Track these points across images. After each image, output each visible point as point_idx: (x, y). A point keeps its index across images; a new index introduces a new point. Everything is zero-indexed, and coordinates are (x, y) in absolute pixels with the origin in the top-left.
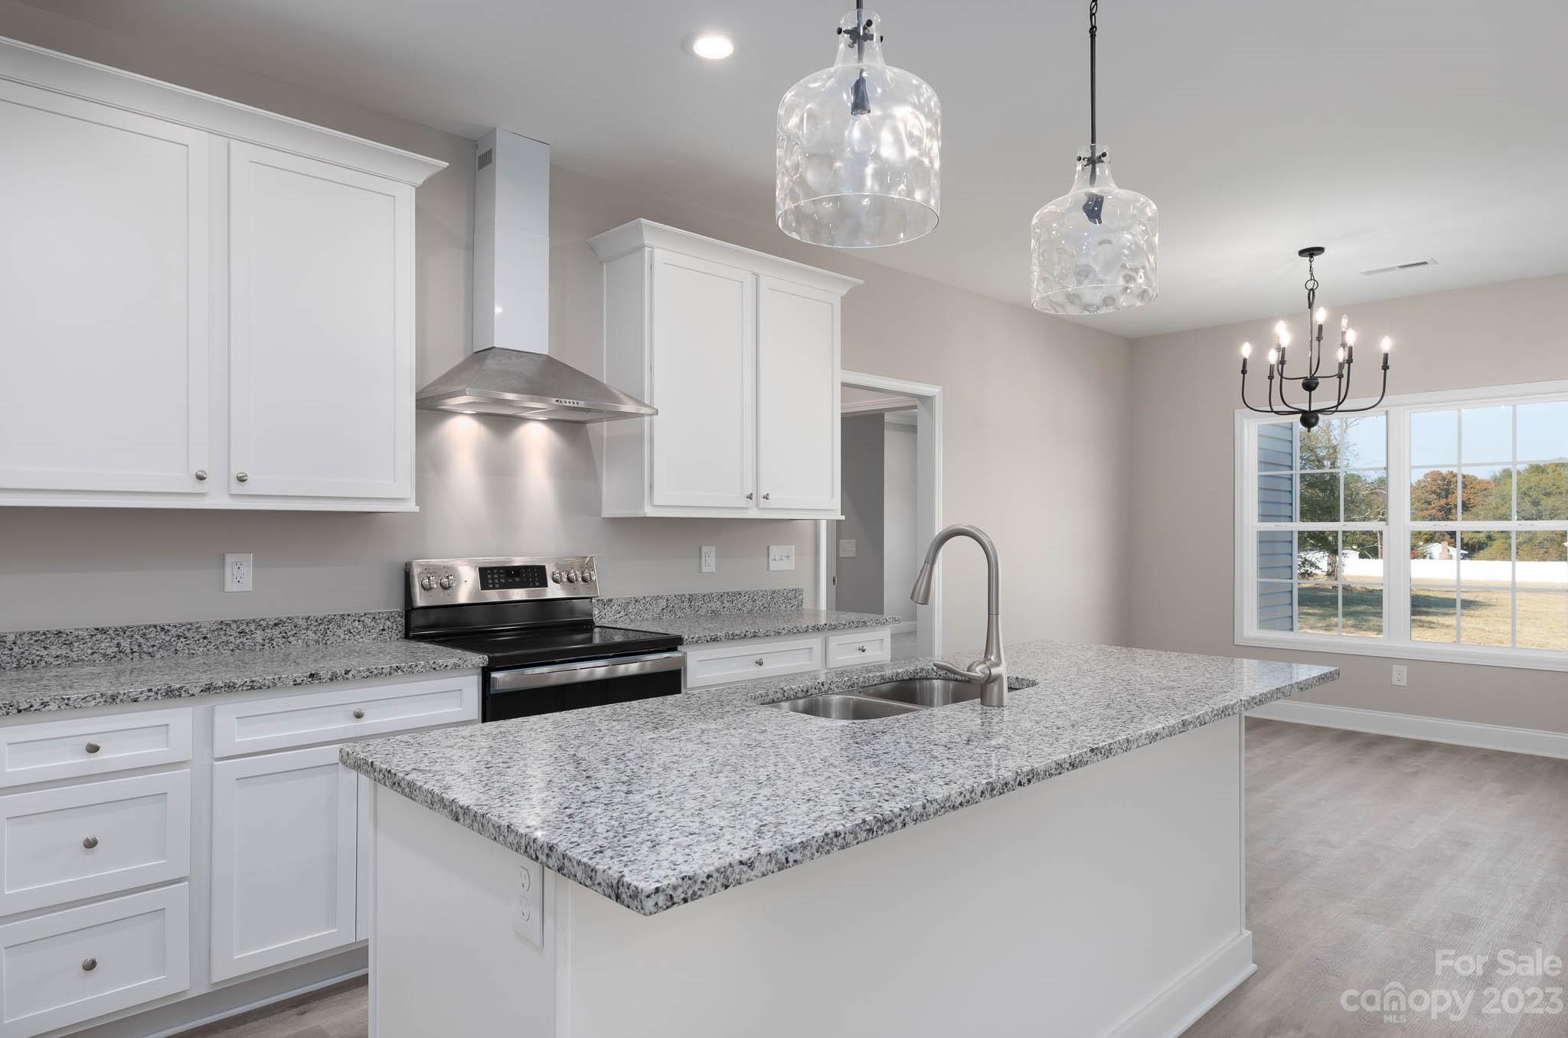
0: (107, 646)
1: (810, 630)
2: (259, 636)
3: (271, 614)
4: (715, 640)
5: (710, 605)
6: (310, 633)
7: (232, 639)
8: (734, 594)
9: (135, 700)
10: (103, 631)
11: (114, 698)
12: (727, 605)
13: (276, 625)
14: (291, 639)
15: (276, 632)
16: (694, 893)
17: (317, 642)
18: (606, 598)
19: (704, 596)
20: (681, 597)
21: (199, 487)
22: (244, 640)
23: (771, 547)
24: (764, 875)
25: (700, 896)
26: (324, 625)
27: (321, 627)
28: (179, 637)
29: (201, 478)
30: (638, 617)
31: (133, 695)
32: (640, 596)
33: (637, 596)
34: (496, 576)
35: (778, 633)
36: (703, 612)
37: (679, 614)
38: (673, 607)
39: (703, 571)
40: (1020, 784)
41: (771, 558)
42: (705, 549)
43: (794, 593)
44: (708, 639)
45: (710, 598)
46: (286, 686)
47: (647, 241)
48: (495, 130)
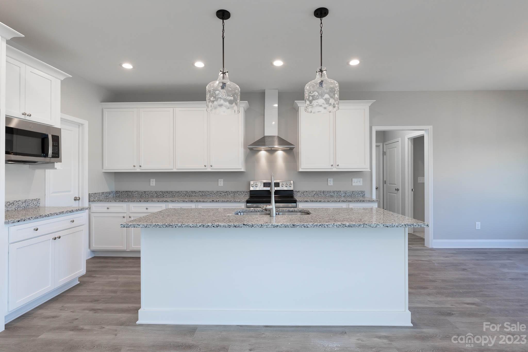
0: (201, 194)
1: (341, 202)
2: (223, 194)
3: (225, 190)
5: (330, 194)
6: (232, 194)
7: (219, 194)
8: (338, 191)
9: (187, 202)
10: (200, 191)
11: (184, 201)
12: (336, 194)
14: (229, 195)
15: (226, 193)
17: (233, 196)
18: (298, 191)
19: (328, 191)
21: (205, 168)
22: (221, 194)
23: (353, 179)
27: (234, 193)
28: (211, 193)
29: (205, 166)
30: (307, 196)
31: (186, 201)
33: (306, 191)
36: (328, 195)
38: (318, 194)
39: (328, 185)
41: (353, 182)
42: (329, 179)
43: (361, 192)
44: (305, 201)
45: (330, 192)
46: (209, 202)
47: (299, 106)
48: (265, 90)
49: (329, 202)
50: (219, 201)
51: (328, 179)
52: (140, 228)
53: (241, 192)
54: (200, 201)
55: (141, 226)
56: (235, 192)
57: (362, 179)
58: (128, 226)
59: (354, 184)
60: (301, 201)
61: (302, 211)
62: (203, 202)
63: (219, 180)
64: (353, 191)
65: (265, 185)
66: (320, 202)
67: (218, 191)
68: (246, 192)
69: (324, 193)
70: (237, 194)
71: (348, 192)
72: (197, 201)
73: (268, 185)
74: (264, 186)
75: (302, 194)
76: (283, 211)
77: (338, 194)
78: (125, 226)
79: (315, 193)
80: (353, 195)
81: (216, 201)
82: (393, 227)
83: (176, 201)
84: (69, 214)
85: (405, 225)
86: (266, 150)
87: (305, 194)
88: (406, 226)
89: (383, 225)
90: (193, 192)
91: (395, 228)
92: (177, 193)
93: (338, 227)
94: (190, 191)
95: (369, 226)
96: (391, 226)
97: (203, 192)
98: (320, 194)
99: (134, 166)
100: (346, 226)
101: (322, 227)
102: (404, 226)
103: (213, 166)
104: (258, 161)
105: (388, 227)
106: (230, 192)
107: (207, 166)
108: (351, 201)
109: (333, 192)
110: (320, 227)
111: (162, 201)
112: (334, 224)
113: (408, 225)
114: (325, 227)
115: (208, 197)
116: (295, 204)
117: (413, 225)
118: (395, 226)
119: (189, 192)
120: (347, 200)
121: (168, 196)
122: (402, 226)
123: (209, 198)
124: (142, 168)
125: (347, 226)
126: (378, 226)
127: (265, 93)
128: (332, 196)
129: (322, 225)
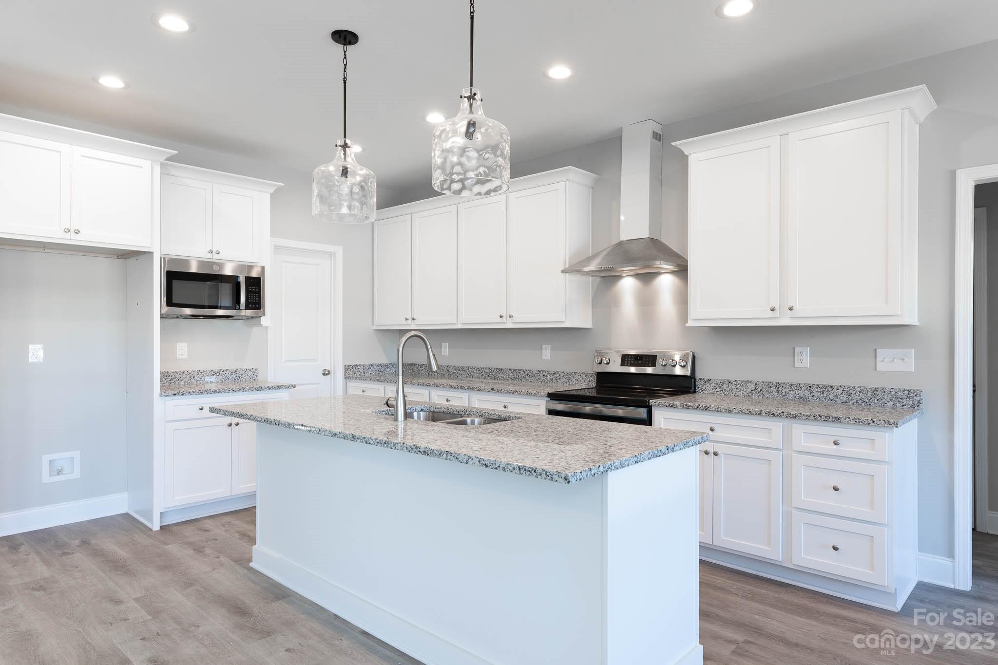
2: (549, 377)
5: (797, 393)
6: (564, 379)
8: (826, 387)
10: (510, 370)
12: (816, 394)
13: (554, 374)
14: (558, 380)
19: (791, 385)
20: (769, 383)
22: (544, 378)
23: (878, 349)
27: (568, 377)
28: (528, 374)
29: (501, 317)
32: (732, 379)
33: (730, 379)
34: (629, 359)
35: (729, 411)
36: (791, 396)
37: (767, 395)
38: (761, 390)
39: (796, 366)
41: (878, 360)
42: (797, 350)
43: (906, 392)
45: (799, 387)
47: (686, 153)
48: (621, 129)
50: (502, 389)
51: (794, 348)
53: (582, 375)
56: (570, 375)
57: (913, 350)
59: (881, 366)
63: (544, 346)
64: (876, 390)
65: (627, 360)
67: (540, 370)
68: (591, 376)
69: (780, 389)
70: (574, 380)
73: (631, 361)
75: (718, 389)
77: (825, 393)
79: (753, 386)
81: (498, 391)
82: (496, 468)
83: (441, 386)
84: (255, 392)
85: (520, 469)
86: (637, 276)
87: (725, 388)
88: (522, 471)
89: (478, 460)
91: (500, 472)
92: (476, 370)
93: (409, 451)
94: (495, 369)
95: (455, 458)
96: (493, 466)
97: (515, 370)
98: (767, 391)
100: (420, 452)
101: (387, 446)
102: (517, 470)
104: (616, 302)
105: (487, 466)
106: (561, 374)
109: (807, 389)
110: (385, 445)
111: (423, 384)
112: (403, 443)
113: (525, 470)
114: (391, 448)
115: (523, 383)
117: (535, 471)
118: (499, 466)
119: (493, 370)
121: (463, 376)
122: (514, 469)
123: (524, 386)
124: (416, 322)
125: (421, 451)
126: (470, 460)
127: (621, 137)
128: (803, 400)
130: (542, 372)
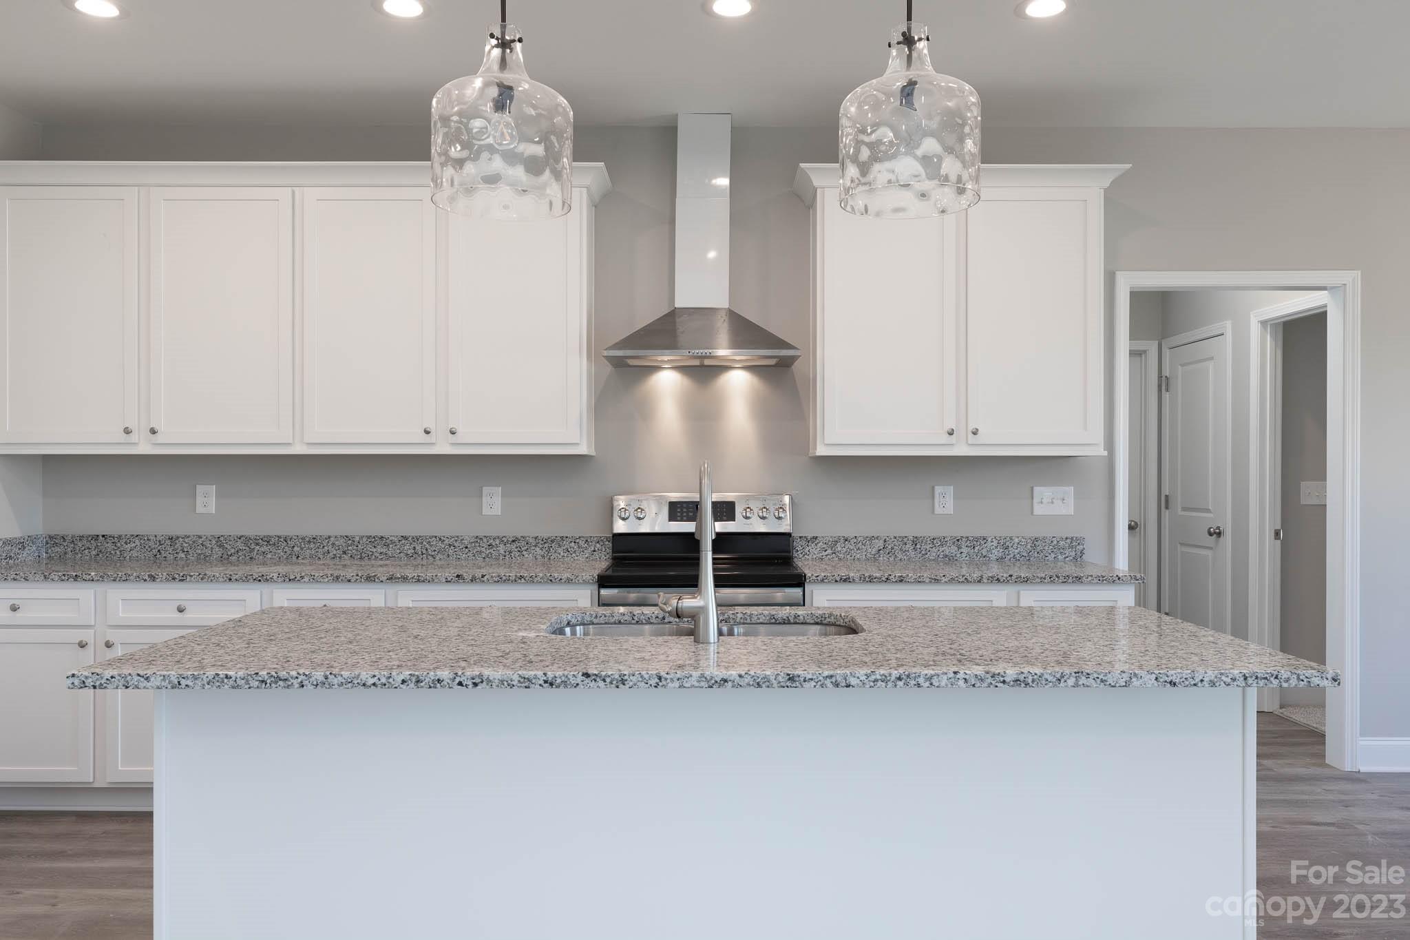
1: (985, 581)
2: (502, 549)
3: (511, 533)
4: (846, 580)
6: (538, 549)
7: (483, 549)
8: (977, 539)
9: (349, 581)
10: (405, 538)
11: (338, 578)
12: (965, 550)
13: (513, 541)
14: (524, 553)
15: (513, 547)
16: (101, 684)
17: (543, 556)
18: (810, 536)
19: (933, 539)
20: (903, 540)
21: (426, 438)
22: (491, 551)
23: (1035, 488)
24: (158, 688)
25: (106, 687)
26: (549, 543)
27: (546, 545)
28: (450, 545)
29: (427, 432)
30: (848, 556)
31: (348, 577)
32: (850, 534)
33: (846, 536)
34: (685, 510)
37: (900, 556)
38: (892, 548)
39: (936, 513)
40: (460, 684)
41: (1035, 500)
42: (938, 489)
43: (1068, 541)
44: (838, 579)
45: (943, 541)
46: (440, 582)
47: (816, 183)
48: (677, 115)
49: (937, 581)
50: (483, 576)
51: (933, 488)
52: (151, 691)
53: (577, 541)
54: (405, 579)
55: (156, 681)
56: (552, 541)
57: (1073, 488)
58: (98, 684)
59: (1039, 510)
60: (822, 581)
61: (828, 620)
62: (419, 580)
63: (486, 490)
64: (1036, 539)
65: (678, 510)
66: (901, 581)
67: (481, 534)
68: (598, 542)
69: (918, 546)
70: (560, 550)
71: (1017, 540)
72: (390, 579)
73: (687, 513)
74: (672, 518)
75: (829, 551)
76: (748, 621)
77: (977, 548)
78: (89, 682)
79: (880, 544)
80: (1036, 555)
81: (473, 580)
82: (1195, 685)
83: (306, 579)
85: (1246, 678)
86: (682, 369)
87: (839, 549)
88: (1250, 681)
89: (1154, 676)
90: (374, 540)
91: (1206, 690)
92: (309, 542)
93: (974, 685)
94: (362, 537)
95: (1098, 681)
96: (1187, 683)
97: (416, 539)
98: (901, 550)
99: (127, 431)
100: (1004, 682)
101: (906, 684)
102: (1241, 682)
103: (460, 429)
104: (644, 411)
105: (1175, 684)
106: (531, 540)
107: (433, 431)
108: (1026, 581)
109: (954, 543)
110: (900, 683)
111: (246, 579)
112: (955, 673)
113: (1257, 678)
114: (919, 685)
115: (439, 563)
116: (797, 592)
117: (1276, 678)
118: (1202, 681)
119: (357, 539)
120: (1011, 576)
121: (269, 556)
122: (1234, 680)
123: (441, 567)
124: (159, 438)
125: (1007, 679)
126: (1134, 679)
127: (676, 128)
128: (950, 560)
129: (908, 676)
130: (485, 540)
